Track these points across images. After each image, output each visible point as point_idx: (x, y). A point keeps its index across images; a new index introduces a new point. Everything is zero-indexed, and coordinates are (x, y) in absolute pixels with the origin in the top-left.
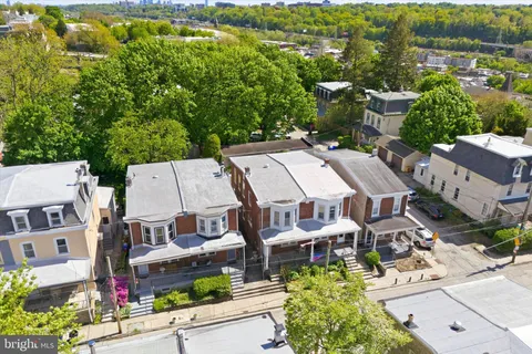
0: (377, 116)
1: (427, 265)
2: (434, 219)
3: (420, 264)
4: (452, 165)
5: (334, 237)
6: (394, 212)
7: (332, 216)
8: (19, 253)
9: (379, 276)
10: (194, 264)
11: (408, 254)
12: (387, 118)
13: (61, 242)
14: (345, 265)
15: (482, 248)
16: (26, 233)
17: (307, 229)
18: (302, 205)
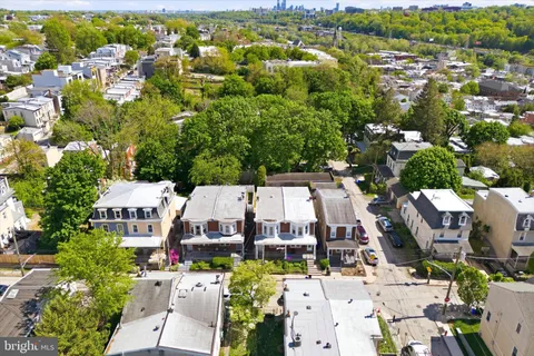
1: (364, 275)
3: (361, 273)
4: (415, 210)
5: (304, 246)
6: (346, 237)
7: (300, 233)
8: (131, 229)
10: (217, 249)
11: (353, 265)
13: (150, 226)
14: (306, 265)
15: (414, 270)
16: (135, 220)
17: (283, 238)
18: (282, 224)
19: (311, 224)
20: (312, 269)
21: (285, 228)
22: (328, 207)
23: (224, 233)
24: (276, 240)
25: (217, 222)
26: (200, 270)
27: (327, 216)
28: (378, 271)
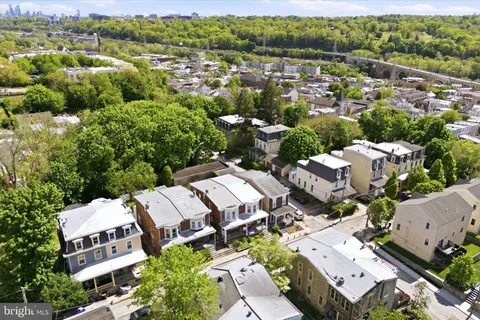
0: (263, 142)
1: (301, 229)
2: (303, 204)
3: (298, 228)
4: (308, 173)
5: (255, 222)
6: (283, 204)
7: (255, 210)
8: (109, 251)
9: (279, 237)
11: (292, 224)
12: (269, 144)
13: (129, 243)
15: (326, 216)
16: (114, 241)
17: (243, 219)
18: (240, 207)
20: (269, 236)
21: (242, 210)
23: (197, 228)
24: (237, 223)
25: (189, 220)
28: (307, 223)
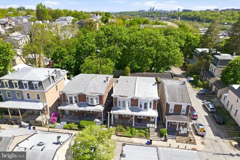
0: (215, 67)
1: (194, 143)
2: (217, 123)
3: (191, 141)
4: (236, 97)
5: (149, 118)
6: (182, 113)
8: (25, 97)
9: (164, 141)
10: (85, 115)
11: (186, 135)
12: (219, 69)
13: (38, 95)
14: (149, 132)
15: (236, 143)
16: (27, 90)
17: (132, 111)
18: (132, 100)
19: (155, 101)
20: (154, 135)
21: (134, 103)
22: (168, 90)
23: (90, 104)
24: (127, 111)
25: (85, 95)
26: (71, 129)
27: (167, 96)
28: (205, 141)
